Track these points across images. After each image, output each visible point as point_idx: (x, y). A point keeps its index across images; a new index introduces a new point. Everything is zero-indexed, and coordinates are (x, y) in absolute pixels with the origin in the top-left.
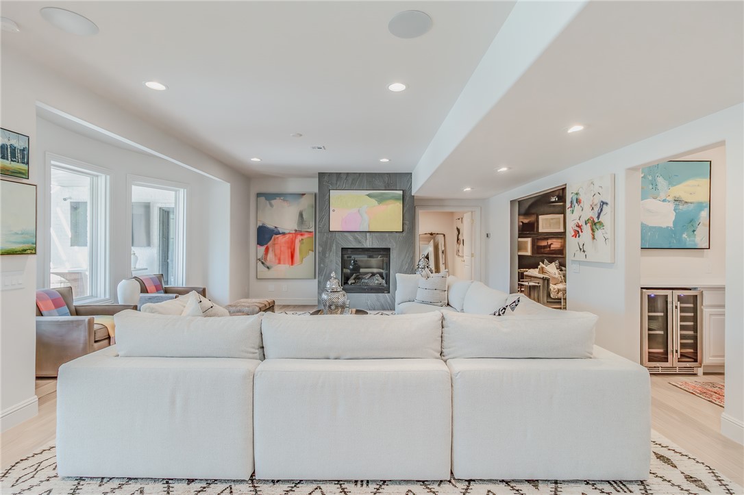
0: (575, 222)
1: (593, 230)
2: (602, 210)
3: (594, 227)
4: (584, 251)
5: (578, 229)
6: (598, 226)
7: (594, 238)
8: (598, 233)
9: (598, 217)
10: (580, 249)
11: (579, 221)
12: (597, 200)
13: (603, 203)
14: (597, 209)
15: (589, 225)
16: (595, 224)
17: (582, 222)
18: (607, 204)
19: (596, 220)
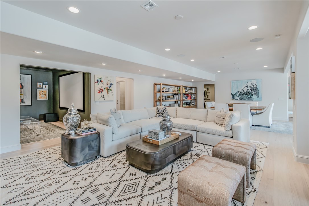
0: (100, 88)
1: (107, 91)
2: (111, 86)
3: (108, 90)
4: (104, 98)
5: (101, 90)
6: (110, 90)
7: (108, 94)
8: (110, 92)
9: (110, 88)
10: (102, 97)
11: (101, 88)
12: (109, 83)
13: (111, 84)
14: (109, 85)
15: (106, 89)
16: (109, 89)
17: (103, 88)
18: (113, 84)
19: (109, 88)
